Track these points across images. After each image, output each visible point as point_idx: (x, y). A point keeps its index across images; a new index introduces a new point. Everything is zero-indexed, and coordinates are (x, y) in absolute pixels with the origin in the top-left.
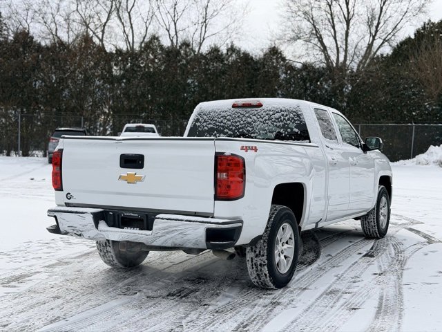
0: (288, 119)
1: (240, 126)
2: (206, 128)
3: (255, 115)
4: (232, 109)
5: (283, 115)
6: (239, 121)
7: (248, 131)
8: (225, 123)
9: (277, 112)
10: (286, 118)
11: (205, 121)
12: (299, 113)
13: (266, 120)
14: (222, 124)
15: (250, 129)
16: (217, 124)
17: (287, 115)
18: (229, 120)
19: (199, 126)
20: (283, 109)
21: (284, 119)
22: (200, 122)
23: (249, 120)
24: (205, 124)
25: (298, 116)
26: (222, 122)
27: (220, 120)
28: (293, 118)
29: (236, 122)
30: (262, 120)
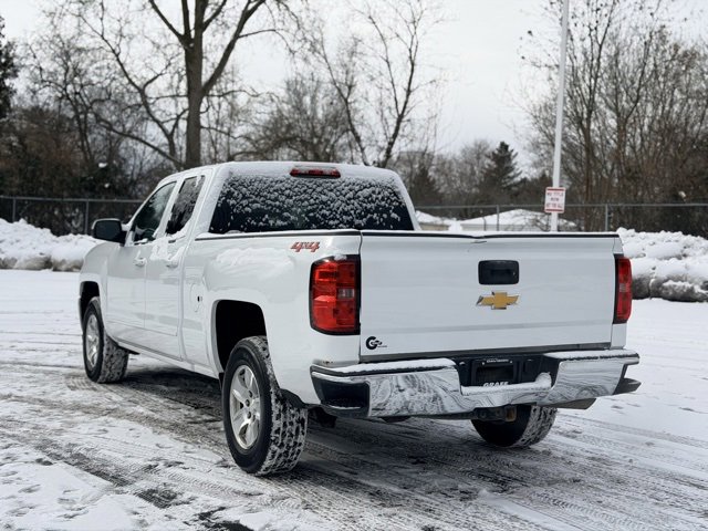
0: (383, 199)
1: (309, 208)
2: (247, 209)
3: (331, 190)
4: (292, 178)
5: (374, 192)
6: (308, 200)
7: (324, 216)
8: (283, 202)
9: (365, 187)
10: (380, 197)
11: (244, 197)
12: (396, 190)
13: (349, 199)
14: (277, 203)
15: (328, 213)
16: (269, 202)
17: (379, 193)
18: (289, 197)
19: (233, 205)
20: (373, 183)
21: (377, 198)
22: (236, 199)
23: (324, 198)
24: (245, 202)
25: (395, 194)
26: (276, 199)
27: (273, 196)
28: (388, 198)
29: (303, 201)
30: (344, 199)
